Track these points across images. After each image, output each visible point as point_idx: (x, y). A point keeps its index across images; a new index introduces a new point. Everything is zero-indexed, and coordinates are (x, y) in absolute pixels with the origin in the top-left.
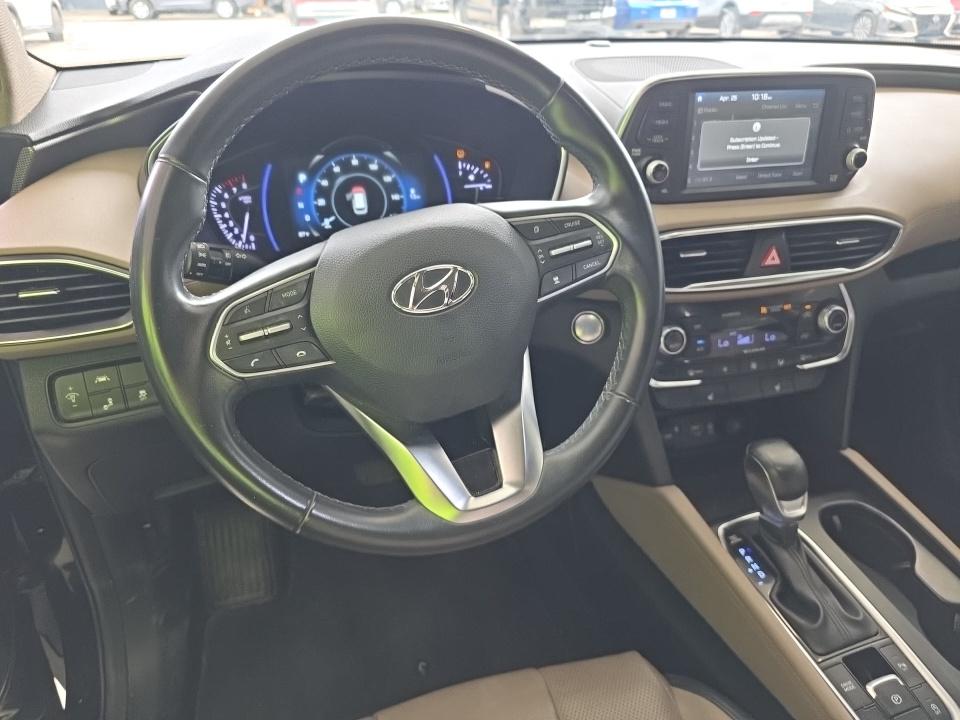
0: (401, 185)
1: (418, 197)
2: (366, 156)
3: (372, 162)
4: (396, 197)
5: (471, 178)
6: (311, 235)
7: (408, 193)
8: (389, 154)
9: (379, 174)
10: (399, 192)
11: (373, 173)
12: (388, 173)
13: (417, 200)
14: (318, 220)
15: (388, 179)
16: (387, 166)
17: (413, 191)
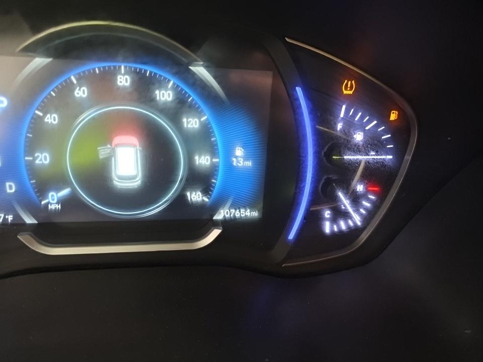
0: (217, 137)
1: (249, 164)
2: (149, 70)
3: (162, 83)
4: (203, 161)
5: (359, 137)
6: (17, 216)
7: (229, 154)
8: (201, 70)
9: (176, 112)
10: (213, 152)
11: (163, 110)
12: (193, 109)
13: (245, 168)
14: (32, 192)
15: (192, 123)
16: (193, 97)
17: (239, 152)
